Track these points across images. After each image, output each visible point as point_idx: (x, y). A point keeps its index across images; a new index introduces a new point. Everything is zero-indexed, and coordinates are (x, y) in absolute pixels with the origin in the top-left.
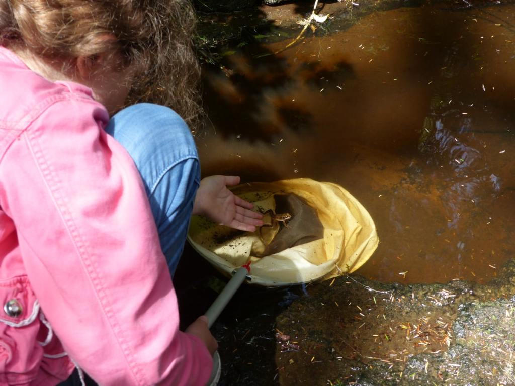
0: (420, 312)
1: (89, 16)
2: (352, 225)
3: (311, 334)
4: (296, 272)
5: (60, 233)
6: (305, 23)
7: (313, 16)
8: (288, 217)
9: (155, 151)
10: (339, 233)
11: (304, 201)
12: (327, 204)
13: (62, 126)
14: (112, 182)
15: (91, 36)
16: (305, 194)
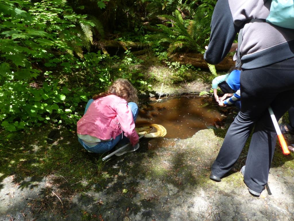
0: (172, 141)
1: (125, 92)
2: (163, 130)
3: (154, 143)
4: (152, 136)
5: (123, 114)
6: (157, 101)
7: (159, 99)
8: (151, 129)
9: (133, 107)
10: (160, 132)
11: (155, 127)
12: (158, 128)
13: (123, 103)
14: (128, 110)
15: (125, 94)
16: (155, 126)
